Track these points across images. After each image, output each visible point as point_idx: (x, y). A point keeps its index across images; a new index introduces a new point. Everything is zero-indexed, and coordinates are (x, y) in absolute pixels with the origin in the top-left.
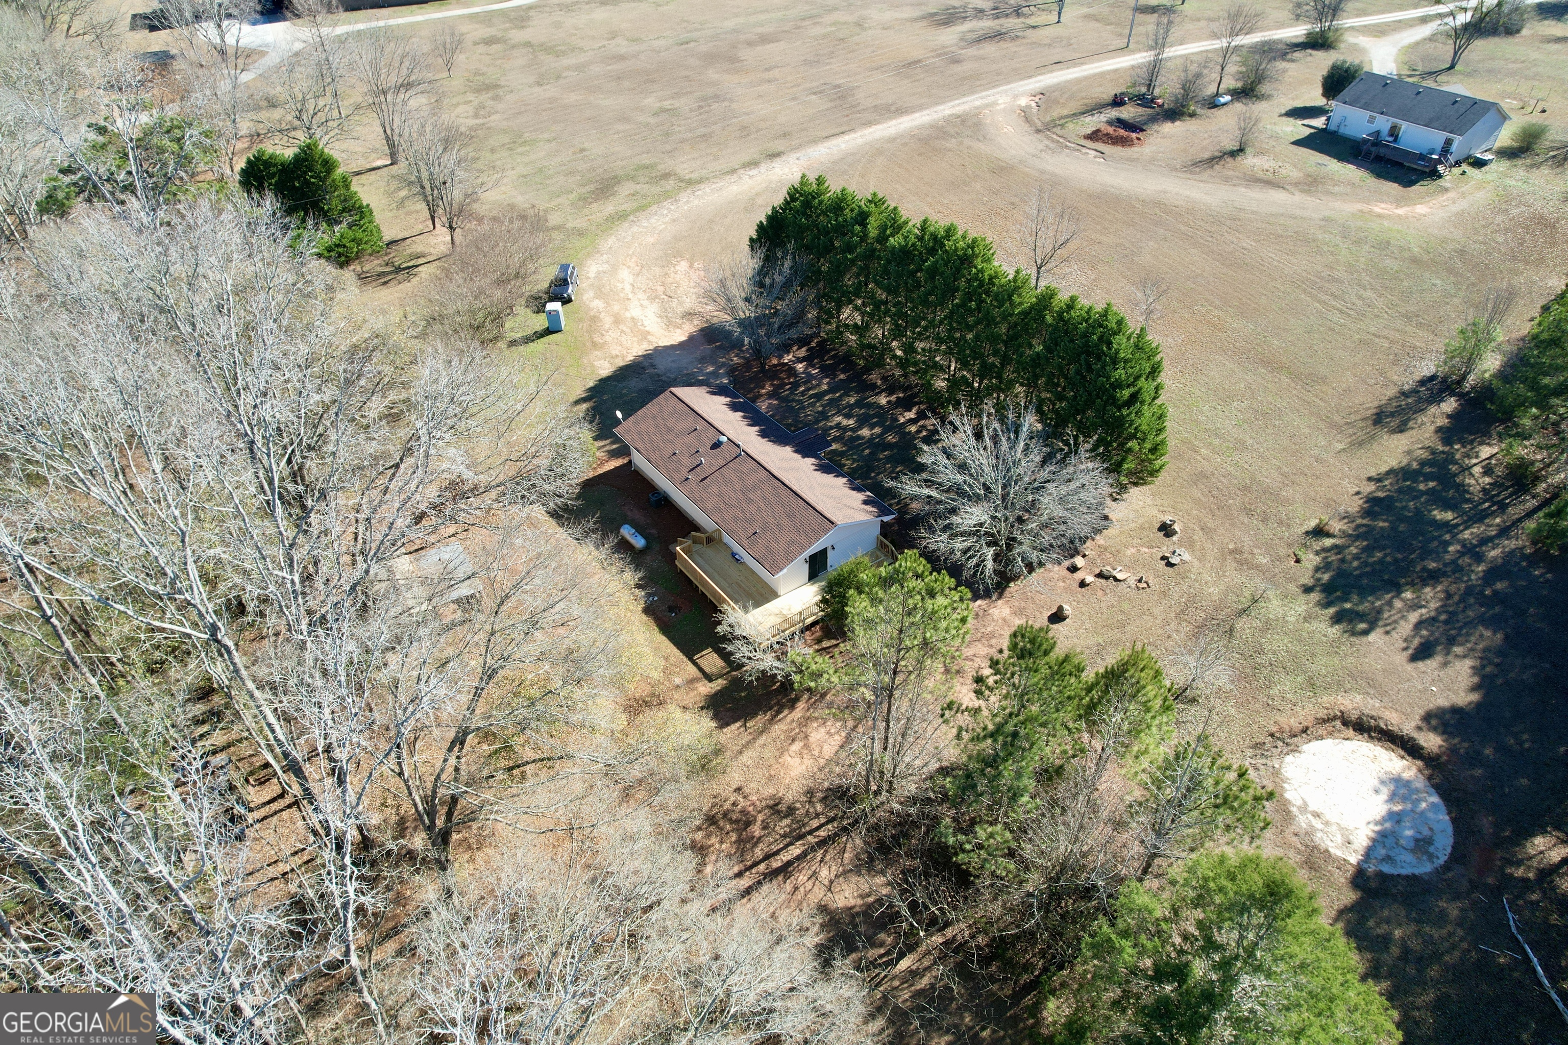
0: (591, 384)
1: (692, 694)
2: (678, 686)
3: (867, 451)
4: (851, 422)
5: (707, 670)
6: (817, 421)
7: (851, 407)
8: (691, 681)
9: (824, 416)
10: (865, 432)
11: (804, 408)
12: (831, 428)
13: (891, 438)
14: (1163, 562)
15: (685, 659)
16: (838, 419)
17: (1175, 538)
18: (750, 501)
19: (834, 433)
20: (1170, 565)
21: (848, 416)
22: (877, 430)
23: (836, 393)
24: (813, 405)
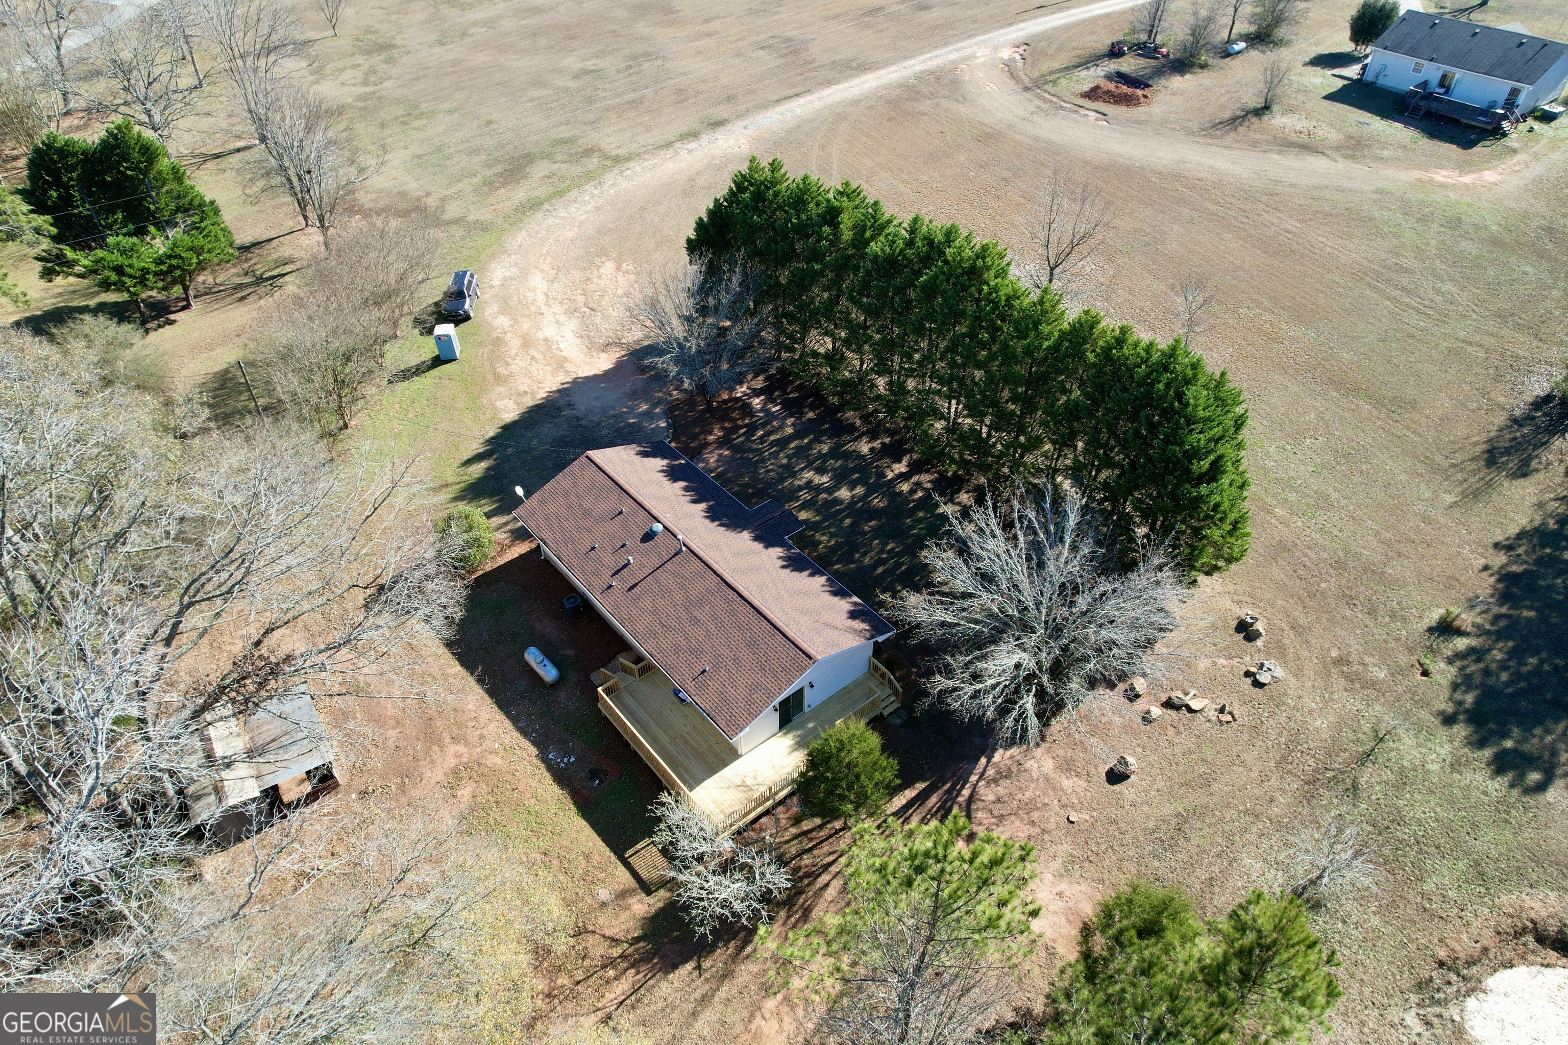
0: (492, 433)
1: (624, 916)
2: (604, 904)
3: (848, 521)
4: (825, 479)
5: (644, 874)
6: (782, 480)
7: (824, 457)
8: (623, 895)
9: (790, 471)
10: (844, 494)
11: (763, 460)
12: (800, 488)
13: (878, 502)
14: (1249, 681)
15: (613, 858)
16: (809, 475)
17: (1259, 643)
18: (696, 621)
19: (805, 495)
20: (1257, 684)
21: (821, 471)
22: (859, 490)
23: (803, 438)
24: (775, 455)
